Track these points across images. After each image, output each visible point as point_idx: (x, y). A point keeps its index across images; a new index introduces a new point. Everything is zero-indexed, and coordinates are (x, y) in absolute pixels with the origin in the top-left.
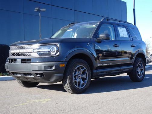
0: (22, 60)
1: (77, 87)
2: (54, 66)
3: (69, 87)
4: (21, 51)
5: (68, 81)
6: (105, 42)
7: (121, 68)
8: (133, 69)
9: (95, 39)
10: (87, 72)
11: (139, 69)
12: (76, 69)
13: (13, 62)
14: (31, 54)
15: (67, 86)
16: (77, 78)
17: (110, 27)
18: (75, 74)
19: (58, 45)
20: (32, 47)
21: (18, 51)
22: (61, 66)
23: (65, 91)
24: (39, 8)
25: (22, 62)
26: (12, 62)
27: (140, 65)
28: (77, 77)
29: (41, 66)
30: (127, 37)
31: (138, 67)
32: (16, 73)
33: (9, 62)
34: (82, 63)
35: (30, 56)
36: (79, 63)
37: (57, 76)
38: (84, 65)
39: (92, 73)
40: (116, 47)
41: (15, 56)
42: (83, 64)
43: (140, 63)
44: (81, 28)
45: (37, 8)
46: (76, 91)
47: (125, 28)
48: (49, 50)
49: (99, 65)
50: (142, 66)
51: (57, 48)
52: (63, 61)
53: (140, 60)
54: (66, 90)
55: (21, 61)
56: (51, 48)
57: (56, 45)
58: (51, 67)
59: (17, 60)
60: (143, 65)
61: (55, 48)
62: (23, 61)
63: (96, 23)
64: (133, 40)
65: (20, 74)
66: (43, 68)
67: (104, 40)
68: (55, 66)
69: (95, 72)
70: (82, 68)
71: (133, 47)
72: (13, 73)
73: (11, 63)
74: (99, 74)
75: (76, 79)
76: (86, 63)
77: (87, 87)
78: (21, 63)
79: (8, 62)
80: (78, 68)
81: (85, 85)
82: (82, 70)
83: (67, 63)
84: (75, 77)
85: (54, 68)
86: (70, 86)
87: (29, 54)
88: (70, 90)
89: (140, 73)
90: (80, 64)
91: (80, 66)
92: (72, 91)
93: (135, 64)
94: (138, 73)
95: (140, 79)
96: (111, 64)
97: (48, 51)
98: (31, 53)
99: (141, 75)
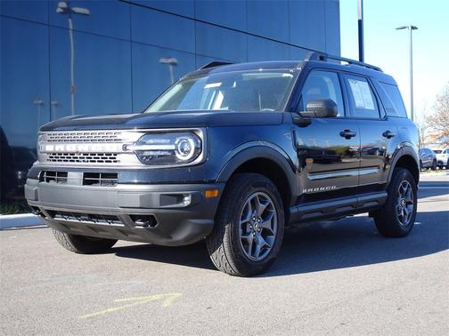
0: (86, 175)
1: (249, 255)
2: (187, 195)
3: (229, 257)
4: (84, 147)
5: (225, 239)
6: (320, 123)
7: (359, 199)
8: (387, 200)
9: (294, 114)
10: (274, 210)
11: (402, 201)
12: (248, 204)
13: (54, 179)
14: (118, 158)
15: (221, 255)
16: (248, 230)
17: (327, 80)
18: (243, 218)
19: (201, 134)
20: (119, 137)
21: (71, 148)
22: (208, 194)
23: (212, 267)
24: (68, 3)
25: (86, 182)
26: (48, 180)
27: (405, 189)
28: (249, 227)
29: (150, 196)
30: (373, 108)
31: (398, 196)
32: (63, 214)
33: (41, 179)
34: (264, 185)
35: (112, 164)
36: (255, 186)
37: (195, 224)
38: (267, 191)
39: (287, 213)
40: (348, 137)
41: (60, 163)
42: (264, 189)
43: (404, 185)
44: (244, 79)
45: (63, 5)
46: (247, 268)
47: (367, 83)
48: (173, 147)
49: (304, 191)
50: (409, 193)
51: (196, 141)
52: (212, 182)
53: (405, 174)
54: (217, 266)
55: (84, 177)
56: (176, 142)
57: (193, 133)
58: (180, 198)
59: (69, 173)
60: (411, 189)
61: (191, 141)
62: (90, 178)
63: (293, 66)
64: (386, 118)
65: (77, 215)
66: (156, 202)
67: (319, 120)
68: (193, 196)
69: (293, 210)
70: (263, 200)
71: (389, 137)
72: (53, 214)
73: (45, 183)
74: (303, 217)
75: (245, 233)
76: (273, 185)
77: (274, 255)
78: (84, 184)
79: (36, 178)
80: (253, 201)
81: (269, 249)
82: (262, 207)
83: (224, 185)
84: (244, 226)
85: (187, 201)
86: (232, 255)
87: (111, 156)
88: (232, 264)
89: (405, 212)
90: (257, 189)
91: (256, 194)
92: (234, 268)
93: (391, 188)
94: (400, 212)
95: (403, 228)
96: (334, 188)
97: (170, 151)
98: (115, 155)
99: (406, 217)
